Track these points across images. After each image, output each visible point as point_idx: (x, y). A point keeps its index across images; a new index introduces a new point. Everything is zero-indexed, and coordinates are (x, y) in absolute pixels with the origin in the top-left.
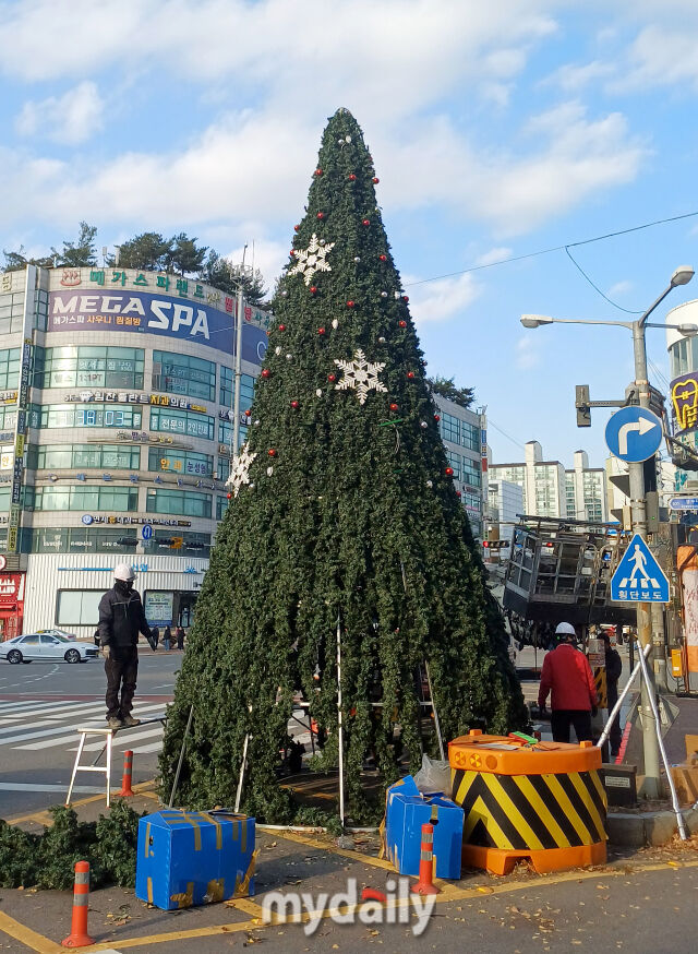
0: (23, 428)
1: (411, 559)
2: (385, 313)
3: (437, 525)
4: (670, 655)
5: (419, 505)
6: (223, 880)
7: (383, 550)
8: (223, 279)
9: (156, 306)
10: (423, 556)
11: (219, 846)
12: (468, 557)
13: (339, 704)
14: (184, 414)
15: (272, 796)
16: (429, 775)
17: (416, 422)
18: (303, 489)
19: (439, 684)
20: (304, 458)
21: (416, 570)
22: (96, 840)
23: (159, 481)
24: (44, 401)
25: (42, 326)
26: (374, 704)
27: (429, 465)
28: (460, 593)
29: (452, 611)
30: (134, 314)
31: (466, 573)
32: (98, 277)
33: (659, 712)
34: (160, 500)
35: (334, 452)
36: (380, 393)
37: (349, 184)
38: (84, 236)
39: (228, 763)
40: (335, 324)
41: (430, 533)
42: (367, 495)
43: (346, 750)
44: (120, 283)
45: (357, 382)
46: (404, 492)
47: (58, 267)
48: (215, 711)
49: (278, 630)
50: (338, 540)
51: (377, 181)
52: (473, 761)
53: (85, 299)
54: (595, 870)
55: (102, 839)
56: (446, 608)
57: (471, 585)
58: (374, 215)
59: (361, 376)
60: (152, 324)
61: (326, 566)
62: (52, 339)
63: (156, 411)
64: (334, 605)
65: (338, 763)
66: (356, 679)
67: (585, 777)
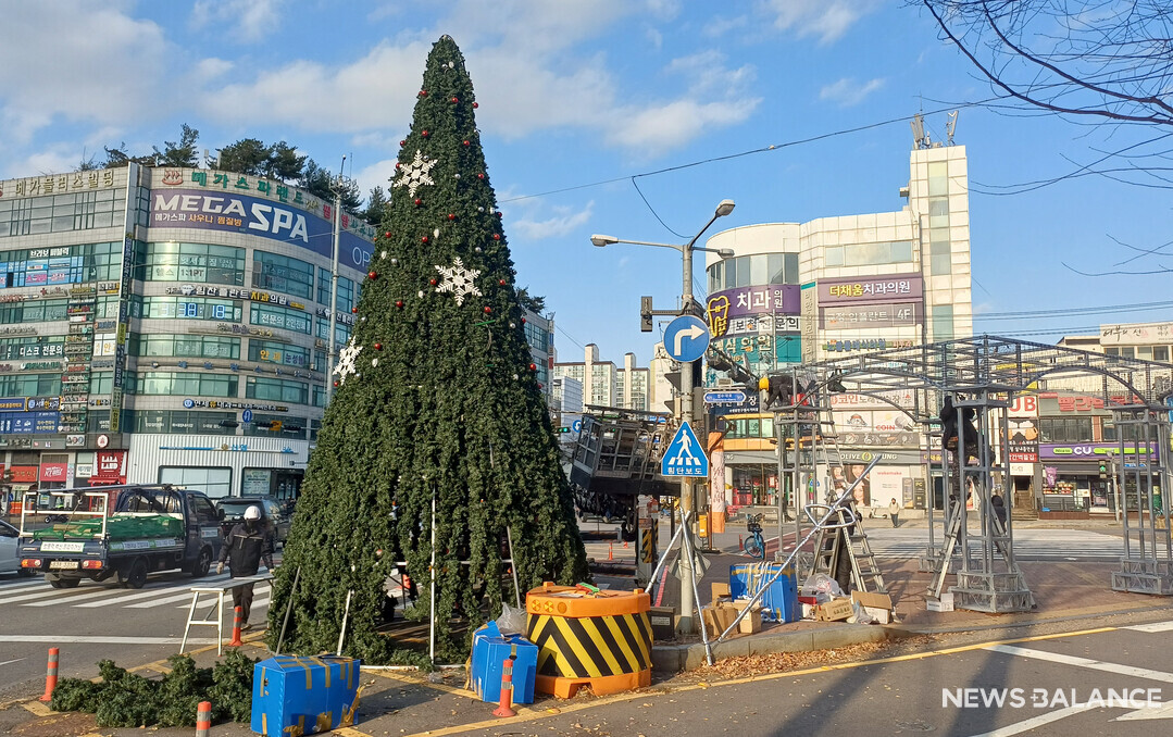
0: (125, 317)
1: (499, 441)
2: (481, 226)
3: (521, 413)
4: (698, 520)
5: (506, 395)
6: (330, 712)
7: (474, 433)
8: (321, 187)
9: (256, 209)
10: (508, 438)
11: (328, 684)
12: (546, 440)
13: (432, 563)
14: (283, 310)
15: (371, 642)
16: (508, 619)
17: (506, 323)
18: (404, 379)
19: (519, 544)
20: (406, 352)
21: (502, 450)
22: (212, 683)
23: (258, 370)
24: (146, 293)
25: (143, 222)
26: (463, 562)
27: (516, 361)
28: (538, 469)
29: (531, 484)
30: (234, 215)
31: (544, 453)
32: (200, 178)
33: (694, 564)
34: (259, 387)
35: (433, 347)
36: (475, 297)
37: (451, 106)
38: (185, 138)
39: (331, 615)
40: (436, 233)
41: (515, 419)
42: (461, 386)
43: (436, 601)
44: (221, 185)
45: (455, 287)
46: (494, 384)
47: (160, 166)
48: (321, 571)
49: (380, 501)
50: (436, 424)
51: (477, 106)
52: (546, 607)
53: (186, 198)
54: (641, 691)
55: (218, 682)
56: (527, 482)
57: (548, 462)
58: (473, 137)
59: (459, 281)
60: (252, 225)
61: (424, 446)
62: (153, 234)
63: (256, 306)
64: (430, 480)
65: (430, 613)
66: (447, 541)
67: (637, 617)
